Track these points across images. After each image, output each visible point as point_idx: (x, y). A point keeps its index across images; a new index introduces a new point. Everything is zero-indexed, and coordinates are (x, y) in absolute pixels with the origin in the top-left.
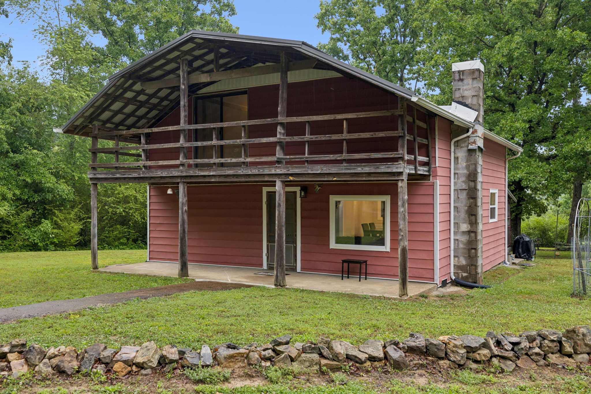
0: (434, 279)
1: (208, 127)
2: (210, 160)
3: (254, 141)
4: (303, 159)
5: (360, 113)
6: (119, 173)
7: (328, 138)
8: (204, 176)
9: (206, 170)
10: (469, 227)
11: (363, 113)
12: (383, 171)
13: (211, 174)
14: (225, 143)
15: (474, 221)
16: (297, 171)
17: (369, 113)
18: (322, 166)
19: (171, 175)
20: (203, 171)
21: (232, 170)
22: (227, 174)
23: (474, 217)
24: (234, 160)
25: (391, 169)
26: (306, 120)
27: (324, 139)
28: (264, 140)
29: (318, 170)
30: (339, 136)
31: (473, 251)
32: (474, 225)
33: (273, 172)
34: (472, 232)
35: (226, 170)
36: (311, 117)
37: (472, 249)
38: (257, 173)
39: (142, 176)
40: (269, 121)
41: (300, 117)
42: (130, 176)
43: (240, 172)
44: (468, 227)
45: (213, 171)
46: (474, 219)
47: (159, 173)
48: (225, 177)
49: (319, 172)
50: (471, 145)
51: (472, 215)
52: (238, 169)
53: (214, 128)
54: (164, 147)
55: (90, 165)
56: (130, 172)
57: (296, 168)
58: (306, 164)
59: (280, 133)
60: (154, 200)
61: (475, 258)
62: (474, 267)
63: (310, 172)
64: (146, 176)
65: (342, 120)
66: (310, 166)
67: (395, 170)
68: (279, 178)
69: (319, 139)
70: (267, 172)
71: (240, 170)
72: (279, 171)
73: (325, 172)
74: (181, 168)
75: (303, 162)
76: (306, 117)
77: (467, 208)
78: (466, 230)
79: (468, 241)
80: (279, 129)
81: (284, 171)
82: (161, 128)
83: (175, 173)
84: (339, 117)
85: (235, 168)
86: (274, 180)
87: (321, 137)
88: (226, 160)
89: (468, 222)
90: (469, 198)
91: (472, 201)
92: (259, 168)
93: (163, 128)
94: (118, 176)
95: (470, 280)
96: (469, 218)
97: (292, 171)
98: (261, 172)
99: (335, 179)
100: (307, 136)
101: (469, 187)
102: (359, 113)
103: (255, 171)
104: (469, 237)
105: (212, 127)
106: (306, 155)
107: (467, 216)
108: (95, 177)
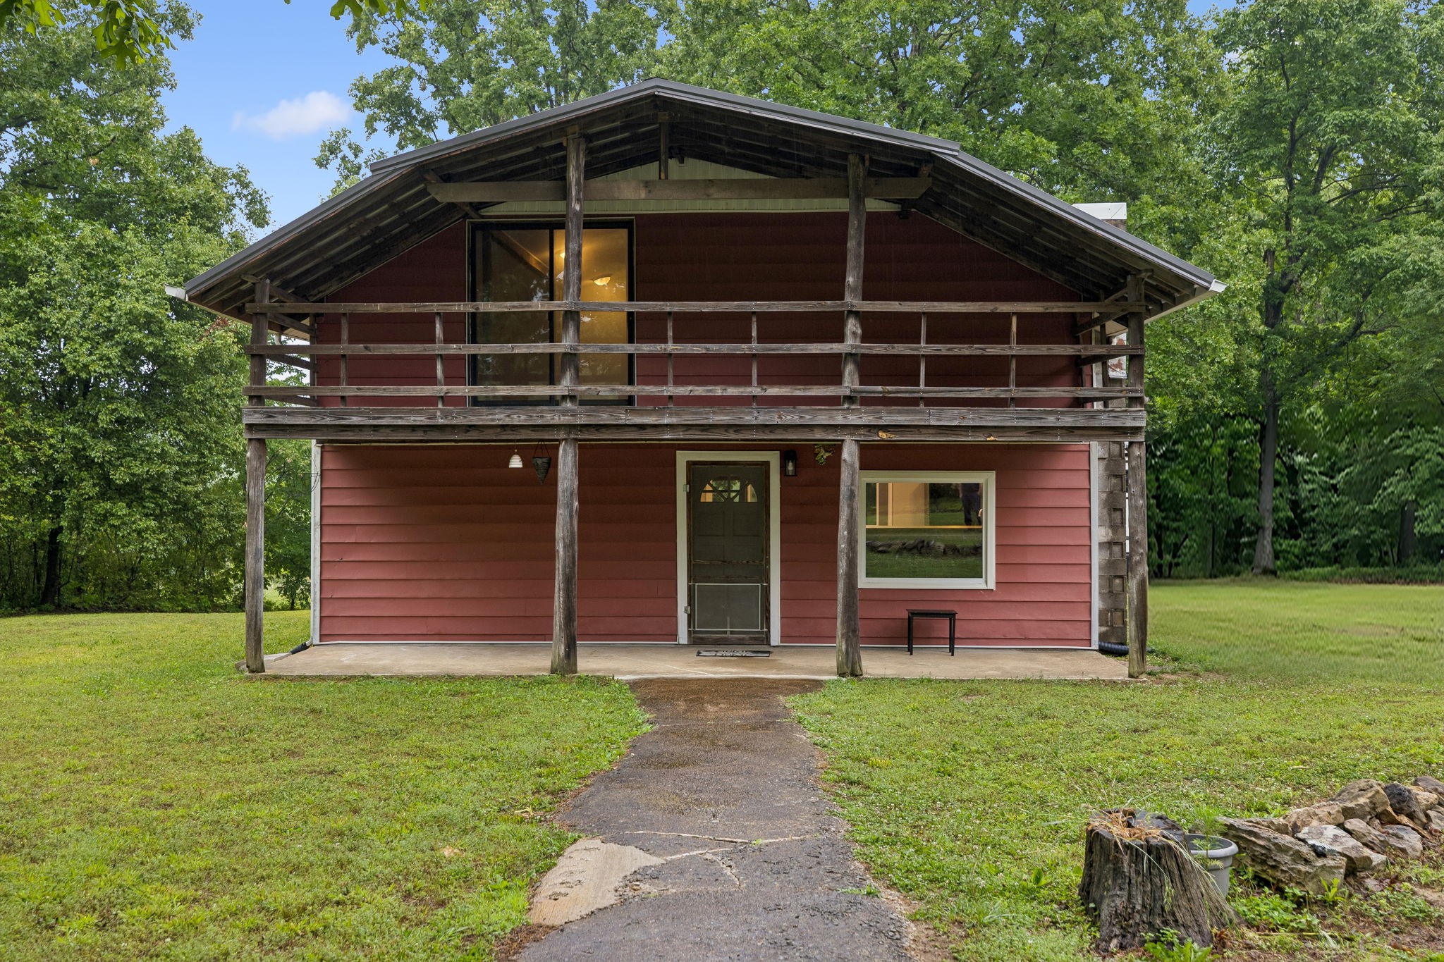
0: (1090, 640)
1: (657, 309)
2: (660, 388)
3: (789, 349)
4: (916, 395)
5: (1053, 304)
6: (359, 414)
7: (979, 352)
8: (642, 427)
9: (649, 413)
10: (1111, 534)
11: (1060, 304)
12: (1103, 424)
13: (666, 421)
14: (707, 349)
15: (1119, 521)
16: (901, 419)
17: (1072, 304)
18: (964, 410)
19: (540, 422)
20: (642, 415)
21: (722, 413)
22: (711, 422)
23: (1118, 513)
24: (732, 391)
25: (1122, 421)
26: (924, 310)
27: (967, 353)
28: (815, 348)
29: (952, 420)
30: (1003, 349)
31: (1118, 581)
32: (1120, 530)
33: (839, 419)
34: (1116, 543)
35: (708, 413)
36: (936, 304)
37: (1116, 577)
38: (798, 422)
39: (441, 421)
40: (830, 306)
41: (909, 303)
42: (400, 422)
43: (749, 419)
44: (1107, 534)
45: (671, 415)
46: (1119, 517)
47: (502, 416)
48: (702, 431)
49: (956, 423)
50: (1114, 370)
51: (1115, 510)
52: (742, 412)
53: (670, 313)
54: (516, 351)
55: (246, 389)
56: (400, 412)
57: (900, 412)
58: (922, 406)
59: (854, 333)
60: (334, 481)
61: (1122, 596)
62: (1119, 614)
63: (933, 423)
64: (455, 422)
65: (1007, 316)
66: (933, 410)
67: (1129, 424)
68: (852, 435)
69: (956, 352)
70: (822, 419)
71: (751, 413)
72: (853, 419)
73: (971, 423)
74: (569, 405)
75: (914, 402)
76: (925, 303)
77: (1105, 495)
78: (1105, 540)
79: (1109, 561)
80: (852, 326)
81: (868, 419)
82: (508, 304)
83: (552, 417)
84: (1004, 308)
85: (738, 409)
86: (839, 438)
87: (960, 349)
88: (710, 391)
89: (1108, 524)
90: (1109, 476)
91: (1114, 481)
92: (802, 411)
93: (515, 303)
94: (355, 420)
95: (1113, 640)
96: (1110, 515)
97: (887, 420)
98: (808, 419)
99: (992, 438)
100: (923, 344)
101: (1109, 454)
102: (1049, 304)
103: (791, 418)
104: (1111, 554)
105: (668, 309)
106: (922, 386)
107: (1105, 511)
108: (271, 421)
